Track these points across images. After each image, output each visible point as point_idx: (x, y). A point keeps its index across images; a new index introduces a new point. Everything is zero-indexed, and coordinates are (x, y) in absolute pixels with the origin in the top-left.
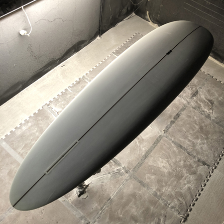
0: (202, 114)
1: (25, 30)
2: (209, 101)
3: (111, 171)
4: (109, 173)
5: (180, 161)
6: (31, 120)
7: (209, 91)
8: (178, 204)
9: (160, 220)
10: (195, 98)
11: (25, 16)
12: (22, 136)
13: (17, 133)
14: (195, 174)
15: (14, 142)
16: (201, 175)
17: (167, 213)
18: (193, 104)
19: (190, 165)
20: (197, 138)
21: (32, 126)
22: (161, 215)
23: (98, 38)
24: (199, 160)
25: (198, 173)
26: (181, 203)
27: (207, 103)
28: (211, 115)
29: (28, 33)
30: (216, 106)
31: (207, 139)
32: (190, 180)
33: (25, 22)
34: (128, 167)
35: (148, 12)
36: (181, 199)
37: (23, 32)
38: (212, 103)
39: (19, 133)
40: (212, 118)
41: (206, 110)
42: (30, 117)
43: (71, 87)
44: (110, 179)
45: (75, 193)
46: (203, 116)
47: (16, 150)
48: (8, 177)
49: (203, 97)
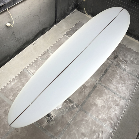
0: (121, 68)
1: (10, 23)
2: (125, 60)
3: (68, 107)
4: (67, 108)
5: (109, 98)
6: (17, 78)
7: (124, 55)
8: (110, 124)
9: (99, 134)
10: (116, 59)
11: (9, 15)
12: (11, 89)
13: (8, 87)
14: (119, 105)
15: (6, 93)
16: (122, 106)
17: (103, 130)
18: (115, 63)
19: (116, 100)
20: (119, 83)
21: (17, 82)
22: (99, 131)
23: (55, 25)
24: (121, 97)
25: (121, 104)
26: (111, 124)
27: (124, 62)
28: (126, 69)
29: (11, 25)
30: (129, 64)
31: (125, 84)
32: (116, 109)
33: (10, 18)
34: (78, 103)
36: (111, 121)
37: (8, 24)
38: (127, 62)
39: (9, 87)
40: (127, 71)
41: (123, 66)
42: (16, 77)
43: (40, 57)
44: (67, 112)
45: (46, 121)
46: (122, 70)
47: (8, 97)
48: (4, 115)
49: (121, 58)
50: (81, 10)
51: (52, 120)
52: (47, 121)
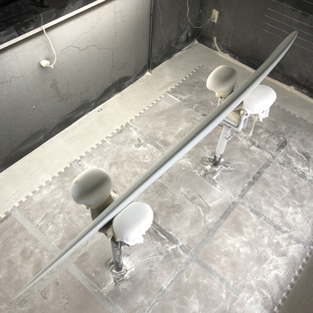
0: (293, 171)
2: (303, 154)
3: (163, 251)
4: (161, 254)
5: (263, 237)
6: (55, 181)
7: (302, 141)
8: (261, 299)
10: (282, 150)
11: (47, 42)
12: (42, 203)
13: (35, 199)
14: (285, 255)
15: (30, 211)
16: (294, 258)
17: (244, 312)
18: (280, 158)
19: (278, 243)
20: (288, 205)
21: (55, 189)
23: (148, 73)
24: (290, 237)
25: (290, 254)
26: (265, 298)
27: (301, 157)
28: (307, 174)
29: (51, 64)
31: (301, 206)
32: (277, 265)
33: (48, 49)
34: (187, 245)
35: (215, 38)
36: (264, 292)
38: (308, 158)
39: (37, 198)
40: (308, 178)
41: (299, 167)
42: (54, 178)
43: (110, 138)
44: (162, 262)
45: (112, 281)
46: (295, 175)
47: (32, 221)
48: (20, 258)
49: (294, 149)
50: (208, 43)
51: (125, 278)
52: (115, 281)
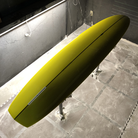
1: (28, 33)
4: (77, 107)
22: (109, 128)
29: (29, 35)
35: (92, 22)
37: (27, 35)
